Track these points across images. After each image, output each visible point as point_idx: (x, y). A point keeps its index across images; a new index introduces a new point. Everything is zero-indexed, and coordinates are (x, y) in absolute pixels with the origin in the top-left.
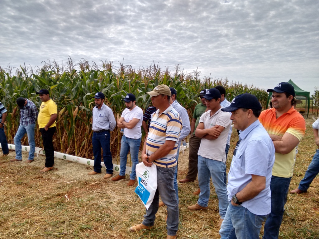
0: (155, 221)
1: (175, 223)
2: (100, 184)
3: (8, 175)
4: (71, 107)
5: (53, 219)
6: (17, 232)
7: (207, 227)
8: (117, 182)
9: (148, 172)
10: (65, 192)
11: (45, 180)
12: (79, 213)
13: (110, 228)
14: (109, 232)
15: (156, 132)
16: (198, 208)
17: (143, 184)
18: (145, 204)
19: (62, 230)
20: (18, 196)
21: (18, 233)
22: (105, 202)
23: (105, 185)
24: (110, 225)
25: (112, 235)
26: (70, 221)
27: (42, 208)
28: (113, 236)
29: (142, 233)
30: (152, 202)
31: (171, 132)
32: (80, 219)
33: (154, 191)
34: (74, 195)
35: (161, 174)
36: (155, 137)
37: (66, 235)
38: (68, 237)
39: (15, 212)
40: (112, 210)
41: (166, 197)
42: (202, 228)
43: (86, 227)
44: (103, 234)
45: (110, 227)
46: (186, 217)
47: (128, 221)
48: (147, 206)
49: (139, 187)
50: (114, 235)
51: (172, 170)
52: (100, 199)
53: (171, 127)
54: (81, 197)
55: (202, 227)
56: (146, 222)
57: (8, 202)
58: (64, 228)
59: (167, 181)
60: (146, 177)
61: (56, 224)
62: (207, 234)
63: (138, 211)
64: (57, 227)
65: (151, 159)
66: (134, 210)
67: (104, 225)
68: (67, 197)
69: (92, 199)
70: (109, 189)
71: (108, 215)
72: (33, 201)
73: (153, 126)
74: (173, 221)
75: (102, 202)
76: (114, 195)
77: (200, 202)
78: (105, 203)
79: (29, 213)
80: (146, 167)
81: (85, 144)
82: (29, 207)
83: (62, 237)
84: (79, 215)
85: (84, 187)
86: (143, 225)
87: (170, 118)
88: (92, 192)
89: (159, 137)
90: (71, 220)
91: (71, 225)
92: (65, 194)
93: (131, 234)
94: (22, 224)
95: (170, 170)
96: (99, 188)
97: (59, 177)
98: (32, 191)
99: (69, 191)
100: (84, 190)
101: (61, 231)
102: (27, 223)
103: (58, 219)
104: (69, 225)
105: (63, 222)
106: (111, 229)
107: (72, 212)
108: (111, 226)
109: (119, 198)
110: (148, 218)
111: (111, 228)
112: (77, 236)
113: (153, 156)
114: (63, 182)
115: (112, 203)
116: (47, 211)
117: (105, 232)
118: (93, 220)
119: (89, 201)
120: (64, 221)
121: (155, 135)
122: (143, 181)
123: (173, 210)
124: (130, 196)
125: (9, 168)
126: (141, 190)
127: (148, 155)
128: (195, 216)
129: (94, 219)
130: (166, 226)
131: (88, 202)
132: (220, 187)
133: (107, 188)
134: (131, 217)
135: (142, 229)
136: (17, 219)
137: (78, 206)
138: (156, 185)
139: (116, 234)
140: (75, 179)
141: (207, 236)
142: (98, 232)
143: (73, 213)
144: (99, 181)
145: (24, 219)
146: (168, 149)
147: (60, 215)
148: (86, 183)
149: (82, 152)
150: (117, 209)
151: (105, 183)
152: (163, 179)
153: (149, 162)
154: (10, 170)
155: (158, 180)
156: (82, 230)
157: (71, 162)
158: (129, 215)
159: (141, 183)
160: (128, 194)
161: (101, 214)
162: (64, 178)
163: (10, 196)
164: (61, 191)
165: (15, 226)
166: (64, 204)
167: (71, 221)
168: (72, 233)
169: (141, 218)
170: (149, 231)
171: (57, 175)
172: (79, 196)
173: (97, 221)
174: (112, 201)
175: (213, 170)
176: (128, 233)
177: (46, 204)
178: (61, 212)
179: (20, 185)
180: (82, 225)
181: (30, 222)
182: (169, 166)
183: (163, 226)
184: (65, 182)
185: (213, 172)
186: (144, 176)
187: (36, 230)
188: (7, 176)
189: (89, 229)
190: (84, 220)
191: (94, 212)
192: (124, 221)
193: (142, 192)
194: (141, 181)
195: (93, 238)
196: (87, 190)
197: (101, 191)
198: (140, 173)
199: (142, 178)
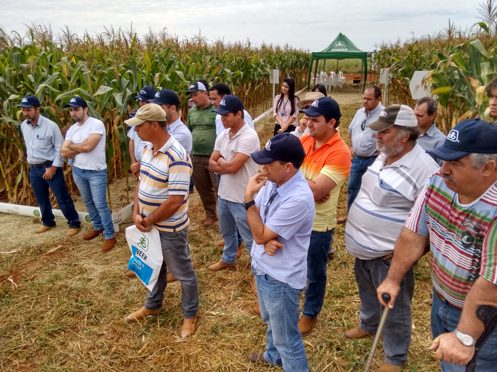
1: (194, 301)
2: (64, 248)
7: (238, 295)
8: (93, 241)
9: (145, 239)
10: (7, 273)
12: (39, 305)
13: (95, 322)
14: (96, 329)
15: (153, 183)
16: (222, 267)
17: (140, 258)
18: (147, 284)
19: (17, 340)
23: (73, 249)
24: (95, 317)
25: (101, 333)
26: (27, 322)
28: (103, 334)
29: (146, 321)
30: (156, 280)
31: (176, 182)
32: (43, 315)
33: (158, 266)
34: (24, 275)
35: (166, 242)
36: (151, 189)
37: (25, 348)
38: (29, 350)
40: (93, 293)
41: (177, 271)
42: (231, 298)
43: (56, 329)
44: (86, 334)
45: (96, 320)
46: (208, 284)
47: (122, 305)
48: (151, 287)
49: (135, 262)
50: (104, 332)
51: (184, 233)
52: (70, 276)
53: (176, 174)
54: (36, 276)
55: (232, 296)
56: (151, 306)
58: (20, 336)
59: (178, 251)
60: (145, 247)
61: (5, 333)
62: (238, 305)
64: (8, 337)
65: (148, 223)
66: (129, 286)
67: (86, 320)
68: (12, 281)
69: (57, 277)
70: (81, 255)
71: (88, 302)
73: (145, 172)
74: (191, 300)
75: (73, 280)
76: (92, 266)
77: (225, 258)
78: (80, 282)
83: (20, 352)
84: (40, 310)
85: (37, 259)
86: (146, 310)
87: (171, 159)
88: (53, 265)
89: (157, 189)
90: (29, 320)
91: (31, 329)
92: (8, 276)
93: (131, 326)
95: (180, 234)
96: (64, 256)
99: (14, 269)
100: (40, 264)
101: (16, 343)
103: (5, 322)
104: (28, 329)
105: (17, 327)
106: (97, 324)
107: (28, 305)
108: (97, 319)
109: (100, 269)
110: (153, 300)
112: (46, 346)
113: (152, 218)
115: (91, 279)
117: (89, 330)
118: (65, 314)
119: (52, 281)
120: (18, 325)
121: (152, 187)
122: (140, 253)
123: (189, 286)
126: (138, 265)
127: (143, 216)
128: (220, 280)
129: (67, 313)
131: (51, 285)
132: (250, 239)
133: (79, 254)
134: (126, 297)
135: (146, 316)
137: (36, 295)
140: (18, 245)
141: (239, 308)
142: (77, 332)
143: (29, 308)
144: (62, 244)
146: (173, 207)
147: (7, 316)
148: (41, 251)
150: (102, 288)
151: (73, 246)
152: (170, 248)
153: (145, 226)
155: (163, 251)
156: (51, 335)
158: (122, 294)
159: (137, 256)
160: (115, 260)
161: (77, 302)
166: (10, 294)
167: (29, 322)
168: (36, 343)
169: (141, 297)
172: (33, 276)
173: (73, 316)
174: (90, 277)
175: (238, 218)
176: (125, 326)
178: (9, 311)
180: (49, 327)
182: (178, 229)
183: (177, 304)
184: (2, 253)
185: (239, 220)
186: (141, 245)
189: (63, 331)
190: (51, 317)
191: (65, 299)
192: (115, 306)
193: (140, 268)
194: (137, 253)
195: (71, 344)
196: (44, 263)
197: (69, 260)
198: (134, 240)
199: (138, 247)
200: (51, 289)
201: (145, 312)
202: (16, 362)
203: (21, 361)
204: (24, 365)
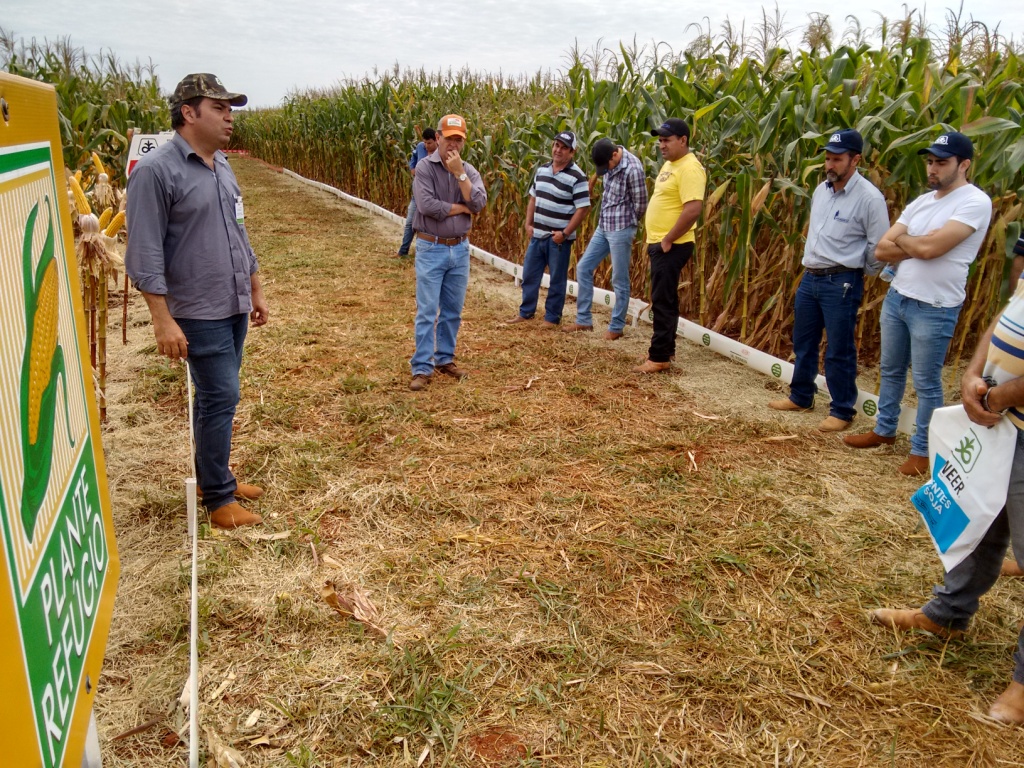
0: (973, 618)
2: (801, 443)
3: (554, 364)
4: (748, 179)
5: (644, 510)
6: (551, 517)
8: (862, 451)
9: (975, 444)
10: (690, 443)
11: (643, 395)
12: (718, 513)
13: (807, 587)
14: (801, 599)
17: (947, 483)
18: (943, 552)
19: (662, 546)
20: (569, 425)
21: (553, 521)
22: (808, 504)
23: (818, 451)
24: (809, 579)
25: (809, 610)
26: (688, 528)
27: (621, 471)
28: (812, 616)
29: (914, 639)
32: (719, 531)
33: (986, 516)
34: (714, 457)
37: (669, 563)
38: (674, 570)
39: (555, 466)
40: (823, 537)
43: (731, 561)
44: (780, 599)
45: (809, 584)
47: (873, 585)
48: (950, 562)
49: (931, 490)
50: (816, 614)
52: (792, 491)
54: (733, 468)
56: (937, 612)
57: (543, 434)
58: (669, 543)
60: (966, 462)
61: (650, 527)
63: (917, 564)
64: (652, 536)
65: (998, 401)
66: (904, 559)
67: (790, 574)
68: (692, 458)
69: (767, 483)
70: (828, 467)
71: (807, 547)
72: (602, 447)
75: (796, 501)
76: (841, 491)
78: (805, 508)
79: (589, 477)
80: (973, 425)
81: (774, 306)
82: (590, 462)
83: (659, 566)
84: (718, 520)
85: (747, 442)
86: (923, 616)
88: (769, 462)
90: (693, 527)
91: (690, 542)
92: (690, 448)
93: (875, 630)
94: (568, 500)
96: (795, 457)
97: (681, 396)
98: (604, 421)
99: (703, 443)
100: (748, 451)
101: (660, 550)
102: (579, 500)
103: (656, 512)
104: (685, 539)
105: (670, 527)
106: (808, 592)
107: (701, 505)
108: (812, 585)
109: (856, 503)
110: (947, 600)
111: (811, 589)
112: (703, 578)
113: (1012, 388)
114: (691, 413)
115: (829, 513)
116: (632, 483)
117: (788, 595)
118: (756, 547)
119: (756, 487)
120: (674, 526)
122: (951, 473)
124: (900, 508)
125: (559, 345)
126: (936, 499)
127: (989, 382)
129: (760, 546)
130: (1017, 649)
131: (751, 490)
133: (824, 464)
134: (887, 576)
136: (557, 483)
137: (721, 493)
138: (1000, 499)
139: (824, 613)
140: (725, 411)
142: (765, 586)
143: (701, 509)
144: (800, 435)
145: (573, 487)
147: (663, 505)
148: (758, 432)
149: (762, 332)
150: (844, 536)
151: (820, 445)
153: (987, 408)
154: (560, 353)
156: (718, 565)
157: (724, 358)
158: (882, 568)
159: (942, 477)
160: (894, 501)
161: (786, 537)
162: (696, 401)
163: (551, 422)
164: (680, 438)
165: (549, 501)
166: (680, 476)
167: (691, 529)
168: (689, 566)
169: (921, 591)
170: (944, 642)
171: (677, 390)
172: (728, 465)
173: (769, 555)
174: (830, 508)
176: (864, 623)
177: (633, 465)
178: (669, 498)
179: (577, 395)
180: (721, 552)
181: (586, 502)
183: (1005, 643)
184: (696, 413)
186: (958, 455)
187: (596, 526)
188: (550, 367)
189: (741, 571)
190: (730, 540)
191: (766, 524)
192: (860, 581)
193: (939, 509)
194: (944, 472)
195: (745, 600)
196: (755, 452)
197: (801, 466)
198: (945, 440)
199: (950, 459)
200: (749, 497)
201: (919, 619)
202: (647, 576)
203: (655, 580)
204: (656, 588)
